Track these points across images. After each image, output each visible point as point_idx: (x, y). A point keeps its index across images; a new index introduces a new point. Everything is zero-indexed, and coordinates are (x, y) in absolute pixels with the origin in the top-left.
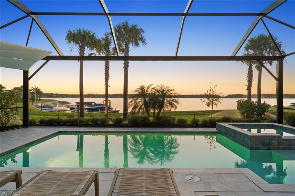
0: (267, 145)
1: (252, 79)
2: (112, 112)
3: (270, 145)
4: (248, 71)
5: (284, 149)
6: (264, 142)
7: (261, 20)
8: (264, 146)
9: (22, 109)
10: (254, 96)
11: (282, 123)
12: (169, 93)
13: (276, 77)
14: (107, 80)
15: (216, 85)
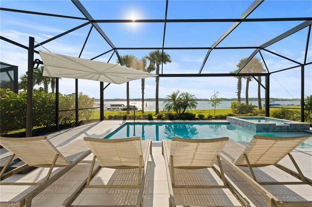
0: (267, 130)
1: (241, 88)
2: (138, 111)
3: (269, 130)
4: (238, 83)
5: (277, 132)
6: (265, 128)
7: (259, 52)
8: (265, 130)
9: (100, 108)
10: (243, 99)
11: (269, 117)
12: (191, 98)
13: (265, 86)
14: (143, 89)
15: (218, 92)
